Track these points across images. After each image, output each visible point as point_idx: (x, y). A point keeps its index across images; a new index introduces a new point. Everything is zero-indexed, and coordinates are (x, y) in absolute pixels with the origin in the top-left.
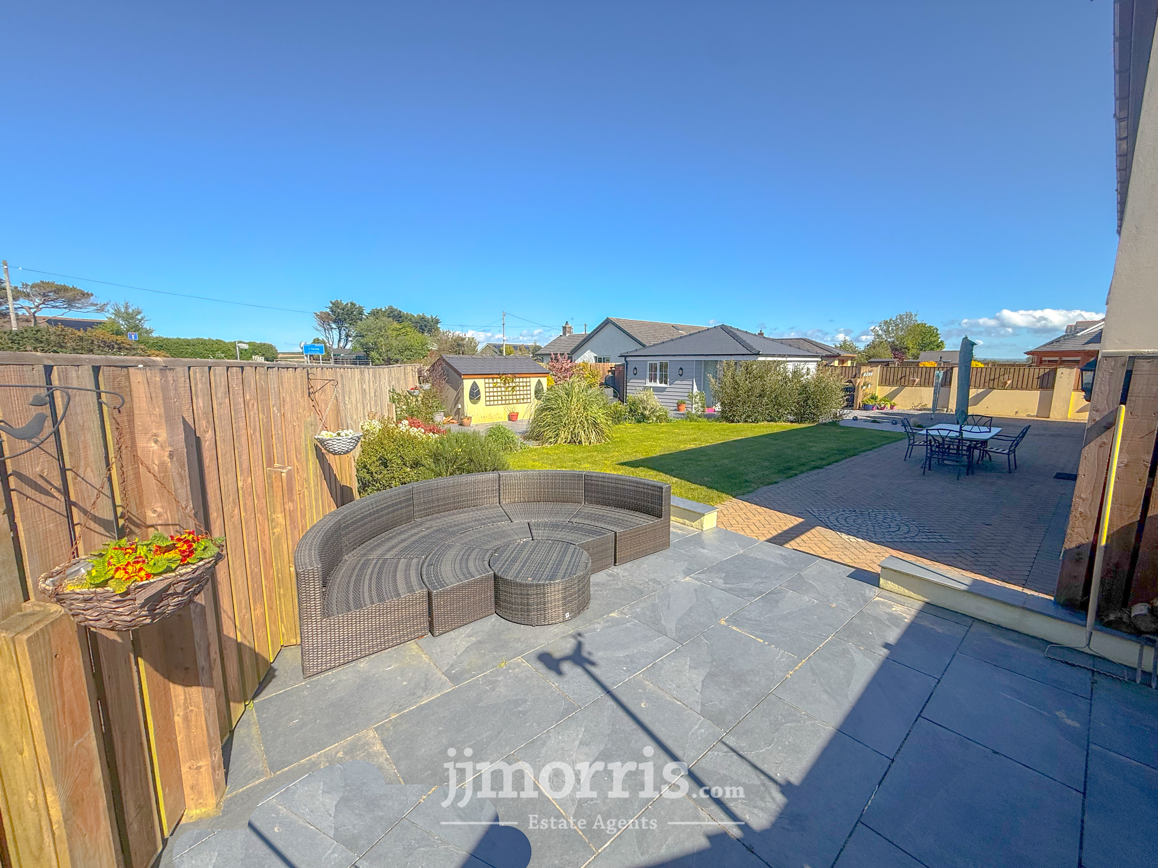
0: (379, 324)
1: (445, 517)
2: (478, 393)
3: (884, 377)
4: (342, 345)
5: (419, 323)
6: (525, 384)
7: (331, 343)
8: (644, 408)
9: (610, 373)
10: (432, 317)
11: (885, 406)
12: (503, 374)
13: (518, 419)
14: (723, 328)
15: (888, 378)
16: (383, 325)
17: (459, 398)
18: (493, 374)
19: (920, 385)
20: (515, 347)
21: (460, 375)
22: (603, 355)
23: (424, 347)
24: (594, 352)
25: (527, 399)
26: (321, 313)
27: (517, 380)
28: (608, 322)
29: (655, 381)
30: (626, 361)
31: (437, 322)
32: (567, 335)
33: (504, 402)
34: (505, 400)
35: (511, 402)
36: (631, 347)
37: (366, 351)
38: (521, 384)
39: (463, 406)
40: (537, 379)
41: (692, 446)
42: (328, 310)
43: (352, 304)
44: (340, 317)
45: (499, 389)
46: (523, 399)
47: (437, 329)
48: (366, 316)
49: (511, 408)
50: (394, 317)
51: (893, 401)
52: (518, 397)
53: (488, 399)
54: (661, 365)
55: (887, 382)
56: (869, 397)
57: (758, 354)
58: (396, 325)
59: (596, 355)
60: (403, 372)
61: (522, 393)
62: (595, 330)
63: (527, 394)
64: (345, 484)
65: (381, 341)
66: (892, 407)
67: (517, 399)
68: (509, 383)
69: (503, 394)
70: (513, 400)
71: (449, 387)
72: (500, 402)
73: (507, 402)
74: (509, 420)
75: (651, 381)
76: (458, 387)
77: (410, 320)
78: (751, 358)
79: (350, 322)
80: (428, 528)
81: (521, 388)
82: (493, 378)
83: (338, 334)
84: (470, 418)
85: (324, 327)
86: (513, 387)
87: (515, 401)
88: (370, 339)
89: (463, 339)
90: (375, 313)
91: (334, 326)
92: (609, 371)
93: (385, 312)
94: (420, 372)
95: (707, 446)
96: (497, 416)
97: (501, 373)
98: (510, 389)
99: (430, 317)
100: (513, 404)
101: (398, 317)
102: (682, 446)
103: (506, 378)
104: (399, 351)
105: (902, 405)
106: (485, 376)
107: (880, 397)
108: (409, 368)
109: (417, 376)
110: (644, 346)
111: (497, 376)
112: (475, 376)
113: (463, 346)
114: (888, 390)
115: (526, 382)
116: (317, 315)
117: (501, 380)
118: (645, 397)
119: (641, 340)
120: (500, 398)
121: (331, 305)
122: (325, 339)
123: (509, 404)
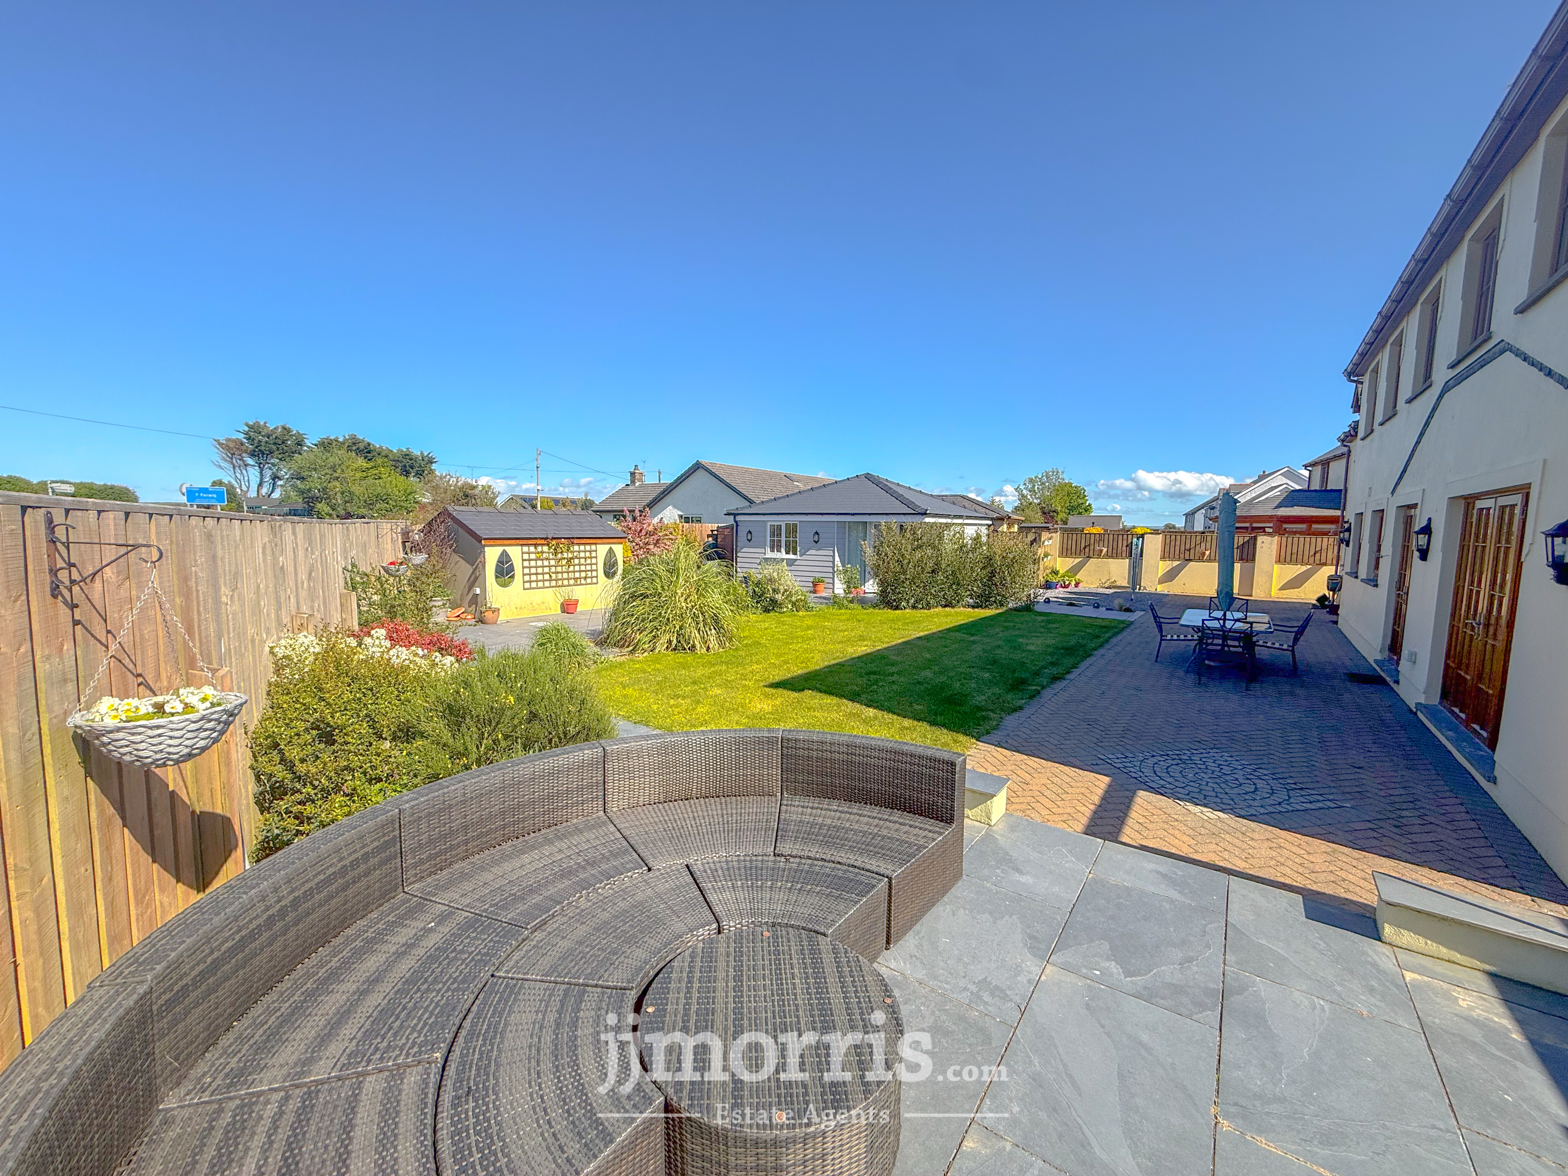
0: (331, 459)
1: (482, 869)
2: (511, 569)
3: (1065, 546)
4: (264, 491)
5: (401, 462)
6: (588, 554)
7: (244, 488)
8: (774, 590)
9: (710, 539)
10: (422, 453)
11: (1070, 584)
12: (554, 538)
13: (578, 610)
14: (868, 477)
15: (1069, 547)
16: (338, 462)
17: (476, 579)
18: (536, 538)
19: (1108, 556)
20: (556, 502)
21: (479, 539)
22: (692, 513)
23: (410, 497)
24: (678, 509)
25: (592, 578)
26: (228, 440)
27: (576, 548)
28: (698, 467)
29: (779, 551)
30: (736, 522)
31: (431, 462)
32: (637, 484)
33: (554, 583)
34: (556, 580)
35: (566, 582)
36: (736, 503)
37: (308, 502)
38: (582, 555)
39: (484, 590)
40: (607, 547)
41: (863, 649)
42: (241, 436)
43: (284, 428)
44: (263, 448)
45: (546, 563)
46: (585, 578)
47: (432, 472)
48: (309, 447)
49: (565, 593)
50: (359, 451)
51: (1077, 577)
52: (577, 575)
53: (527, 578)
54: (788, 528)
55: (1069, 552)
56: (1048, 571)
57: (925, 514)
58: (361, 462)
59: (681, 513)
60: (373, 533)
61: (583, 568)
62: (678, 478)
63: (591, 571)
64: (208, 809)
65: (335, 487)
66: (1077, 585)
67: (575, 579)
68: (562, 553)
69: (553, 569)
70: (568, 579)
71: (459, 559)
72: (547, 584)
73: (560, 583)
74: (563, 612)
75: (773, 551)
76: (475, 559)
77: (386, 456)
78: (917, 519)
79: (280, 456)
80: (442, 919)
81: (582, 561)
82: (536, 545)
83: (258, 475)
84: (496, 611)
85: (232, 463)
86: (569, 560)
87: (572, 582)
88: (315, 484)
89: (474, 488)
90: (326, 445)
91: (250, 461)
92: (708, 536)
93: (343, 443)
94: (406, 534)
95: (886, 649)
96: (543, 606)
97: (550, 536)
98: (564, 562)
99: (419, 453)
100: (569, 585)
101: (367, 451)
102: (850, 650)
103: (558, 544)
104: (365, 501)
105: (1087, 583)
106: (522, 542)
107: (1061, 572)
108: (386, 526)
109: (400, 541)
110: (751, 502)
111: (543, 542)
112: (506, 542)
113: (474, 497)
114: (1071, 562)
115: (590, 552)
116: (220, 444)
117: (550, 548)
118: (775, 574)
119: (745, 493)
120: (547, 577)
121: (247, 429)
122: (234, 482)
123: (563, 586)
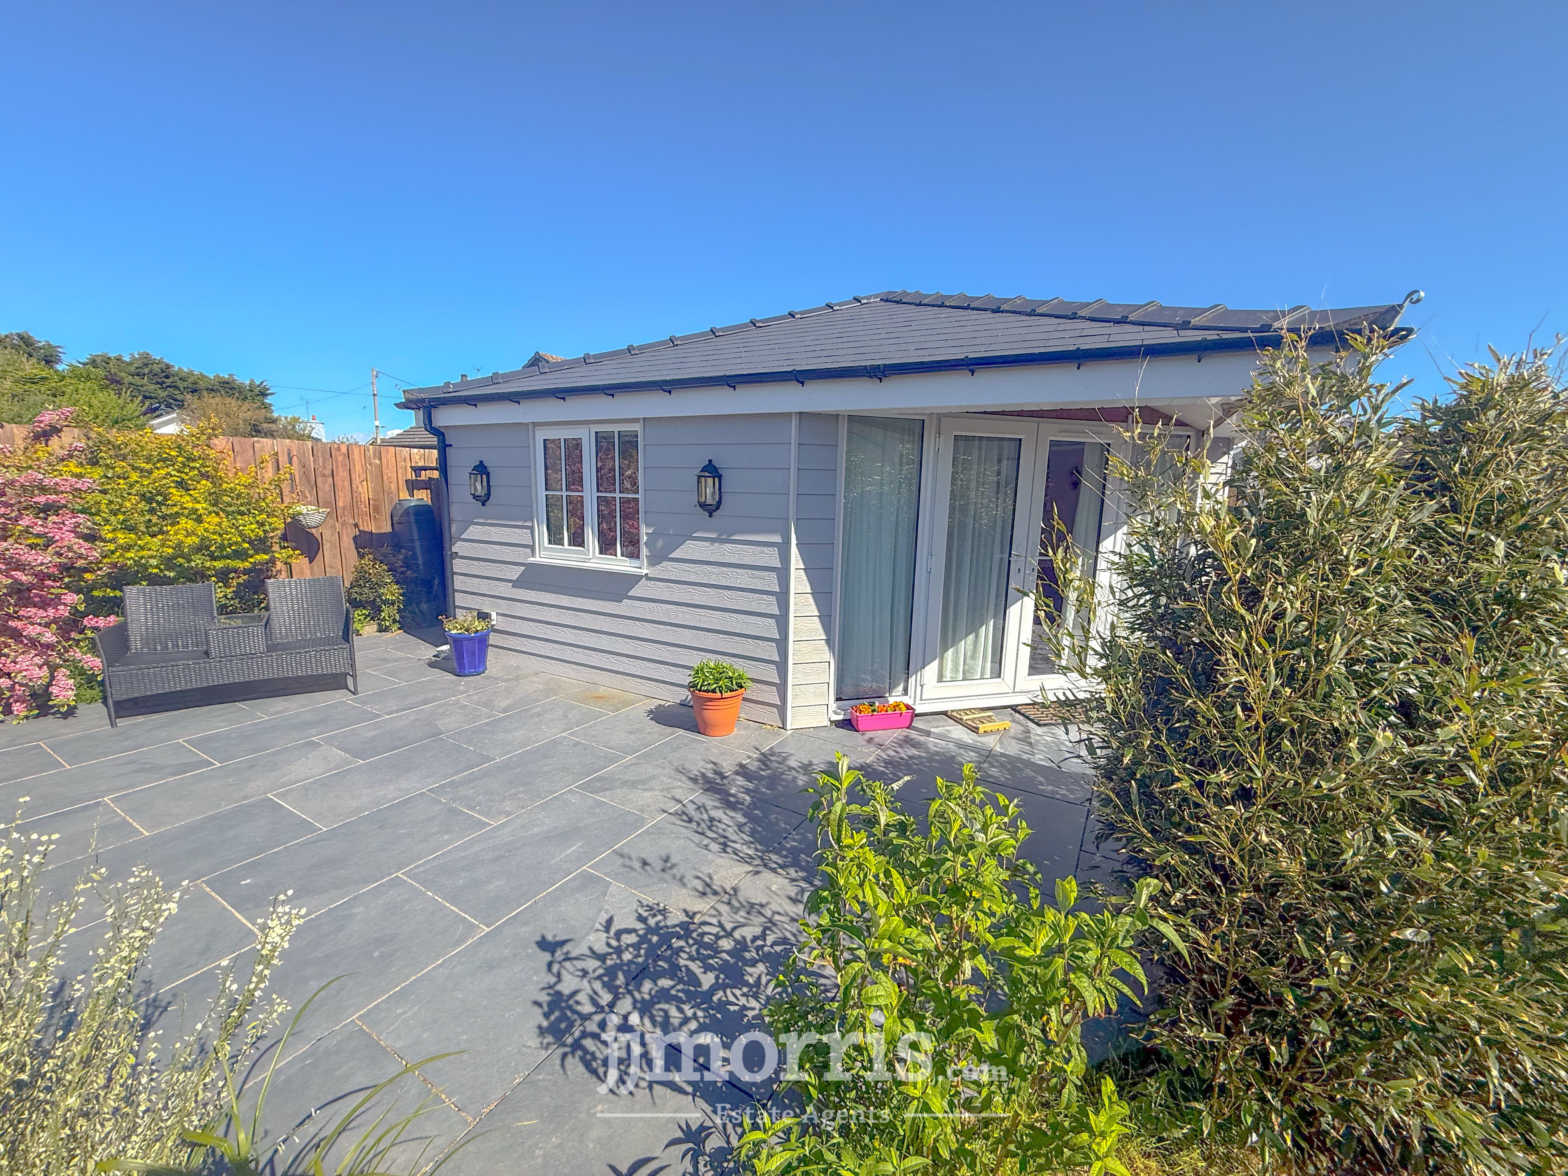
29: (578, 540)
30: (440, 432)
54: (603, 442)
75: (556, 538)
92: (412, 487)
